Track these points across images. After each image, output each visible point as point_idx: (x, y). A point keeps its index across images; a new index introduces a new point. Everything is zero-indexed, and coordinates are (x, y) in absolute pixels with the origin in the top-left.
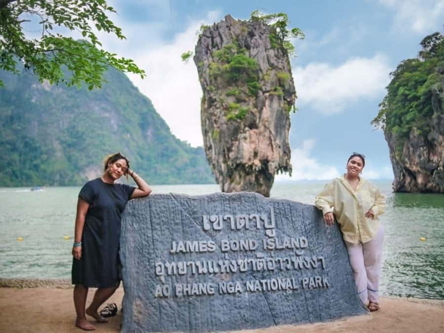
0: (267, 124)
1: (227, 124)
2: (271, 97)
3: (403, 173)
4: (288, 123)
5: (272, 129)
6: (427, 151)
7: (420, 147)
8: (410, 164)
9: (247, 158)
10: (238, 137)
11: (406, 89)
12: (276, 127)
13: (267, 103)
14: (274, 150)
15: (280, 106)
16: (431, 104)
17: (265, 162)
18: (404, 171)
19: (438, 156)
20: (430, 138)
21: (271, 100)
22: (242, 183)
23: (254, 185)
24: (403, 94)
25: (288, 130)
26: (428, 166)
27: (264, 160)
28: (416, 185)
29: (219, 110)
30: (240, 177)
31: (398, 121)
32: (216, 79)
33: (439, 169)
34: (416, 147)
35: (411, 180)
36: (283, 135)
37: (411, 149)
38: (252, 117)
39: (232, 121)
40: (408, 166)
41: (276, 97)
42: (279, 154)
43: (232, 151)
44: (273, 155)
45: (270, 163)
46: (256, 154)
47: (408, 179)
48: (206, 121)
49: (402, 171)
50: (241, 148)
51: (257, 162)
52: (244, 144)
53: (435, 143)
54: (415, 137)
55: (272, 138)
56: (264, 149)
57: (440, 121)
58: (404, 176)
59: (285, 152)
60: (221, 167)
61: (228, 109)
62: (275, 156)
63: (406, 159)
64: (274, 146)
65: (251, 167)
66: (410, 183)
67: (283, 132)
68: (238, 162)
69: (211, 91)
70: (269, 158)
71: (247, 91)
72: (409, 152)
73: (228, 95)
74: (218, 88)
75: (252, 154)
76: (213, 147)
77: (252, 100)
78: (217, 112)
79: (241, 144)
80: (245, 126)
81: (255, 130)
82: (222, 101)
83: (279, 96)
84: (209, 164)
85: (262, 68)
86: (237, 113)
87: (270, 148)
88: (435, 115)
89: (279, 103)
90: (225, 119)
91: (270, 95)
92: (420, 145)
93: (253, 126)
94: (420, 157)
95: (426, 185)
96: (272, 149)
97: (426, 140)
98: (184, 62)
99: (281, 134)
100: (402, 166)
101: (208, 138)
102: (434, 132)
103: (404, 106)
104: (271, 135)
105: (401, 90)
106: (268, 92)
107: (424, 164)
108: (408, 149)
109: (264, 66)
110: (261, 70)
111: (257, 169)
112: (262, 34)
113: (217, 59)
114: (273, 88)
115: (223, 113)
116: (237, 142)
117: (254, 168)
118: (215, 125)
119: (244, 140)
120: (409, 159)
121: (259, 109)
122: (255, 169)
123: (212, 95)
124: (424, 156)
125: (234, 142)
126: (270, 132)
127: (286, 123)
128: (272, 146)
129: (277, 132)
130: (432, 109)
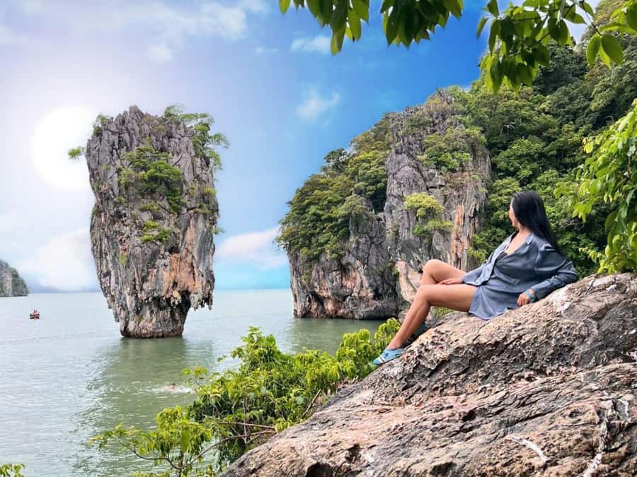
0: (190, 248)
1: (141, 247)
2: (195, 215)
3: (309, 298)
4: (212, 247)
5: (195, 254)
6: (340, 275)
7: (332, 272)
8: (320, 289)
9: (165, 289)
10: (157, 263)
11: (318, 209)
12: (200, 251)
13: (192, 222)
14: (196, 280)
15: (205, 226)
16: (348, 226)
17: (185, 294)
18: (310, 296)
19: (351, 281)
20: (344, 262)
21: (196, 220)
22: (154, 320)
23: (169, 322)
24: (314, 214)
25: (213, 254)
26: (342, 292)
27: (183, 291)
28: (323, 311)
29: (128, 228)
30: (152, 312)
31: (307, 242)
32: (126, 188)
33: (353, 295)
34: (327, 271)
35: (318, 306)
36: (207, 260)
37: (321, 273)
38: (175, 239)
39: (149, 243)
40: (317, 291)
41: (201, 216)
42: (202, 283)
43: (147, 281)
44: (194, 285)
45: (192, 295)
46: (175, 284)
47: (314, 306)
48: (101, 240)
49: (308, 295)
50: (160, 277)
51: (176, 294)
52: (165, 273)
53: (350, 267)
54: (327, 260)
55: (195, 265)
56: (184, 278)
57: (358, 246)
58: (310, 301)
59: (208, 282)
60: (125, 299)
61: (141, 227)
62: (197, 286)
63: (316, 284)
64: (197, 274)
65: (168, 300)
66: (317, 309)
67: (207, 257)
68: (156, 295)
69: (120, 203)
70: (190, 289)
71: (168, 207)
72: (319, 275)
73: (143, 210)
74: (129, 201)
75: (171, 285)
76: (112, 273)
77: (173, 219)
78: (126, 230)
79: (160, 273)
80: (166, 251)
81: (175, 255)
82: (134, 217)
83: (205, 215)
84: (106, 295)
85: (187, 180)
86: (156, 233)
87: (192, 276)
88: (352, 239)
89: (205, 223)
90: (139, 240)
91: (194, 212)
92: (333, 269)
93: (174, 250)
94: (332, 282)
95: (336, 312)
96: (194, 278)
97: (340, 264)
98: (72, 160)
99: (204, 260)
100: (309, 290)
101: (104, 262)
102: (349, 256)
103: (314, 227)
104: (194, 261)
105: (313, 209)
106: (192, 209)
107: (337, 289)
108: (318, 272)
109: (188, 177)
110: (185, 182)
111: (177, 303)
112: (183, 137)
113: (128, 163)
114: (198, 205)
115: (136, 232)
116: (155, 270)
117: (172, 302)
118: (120, 247)
119: (163, 267)
120: (319, 284)
121: (183, 229)
122: (174, 303)
123: (121, 208)
124: (336, 281)
125: (150, 270)
126: (193, 257)
127: (210, 247)
128: (194, 274)
129: (200, 257)
130: (349, 232)
